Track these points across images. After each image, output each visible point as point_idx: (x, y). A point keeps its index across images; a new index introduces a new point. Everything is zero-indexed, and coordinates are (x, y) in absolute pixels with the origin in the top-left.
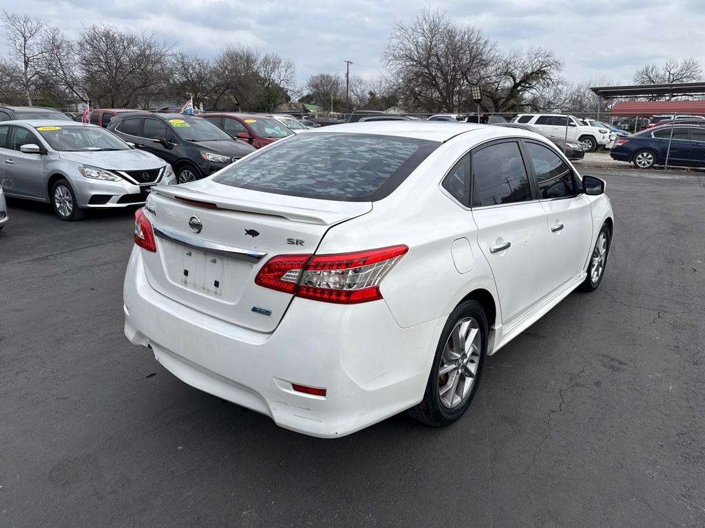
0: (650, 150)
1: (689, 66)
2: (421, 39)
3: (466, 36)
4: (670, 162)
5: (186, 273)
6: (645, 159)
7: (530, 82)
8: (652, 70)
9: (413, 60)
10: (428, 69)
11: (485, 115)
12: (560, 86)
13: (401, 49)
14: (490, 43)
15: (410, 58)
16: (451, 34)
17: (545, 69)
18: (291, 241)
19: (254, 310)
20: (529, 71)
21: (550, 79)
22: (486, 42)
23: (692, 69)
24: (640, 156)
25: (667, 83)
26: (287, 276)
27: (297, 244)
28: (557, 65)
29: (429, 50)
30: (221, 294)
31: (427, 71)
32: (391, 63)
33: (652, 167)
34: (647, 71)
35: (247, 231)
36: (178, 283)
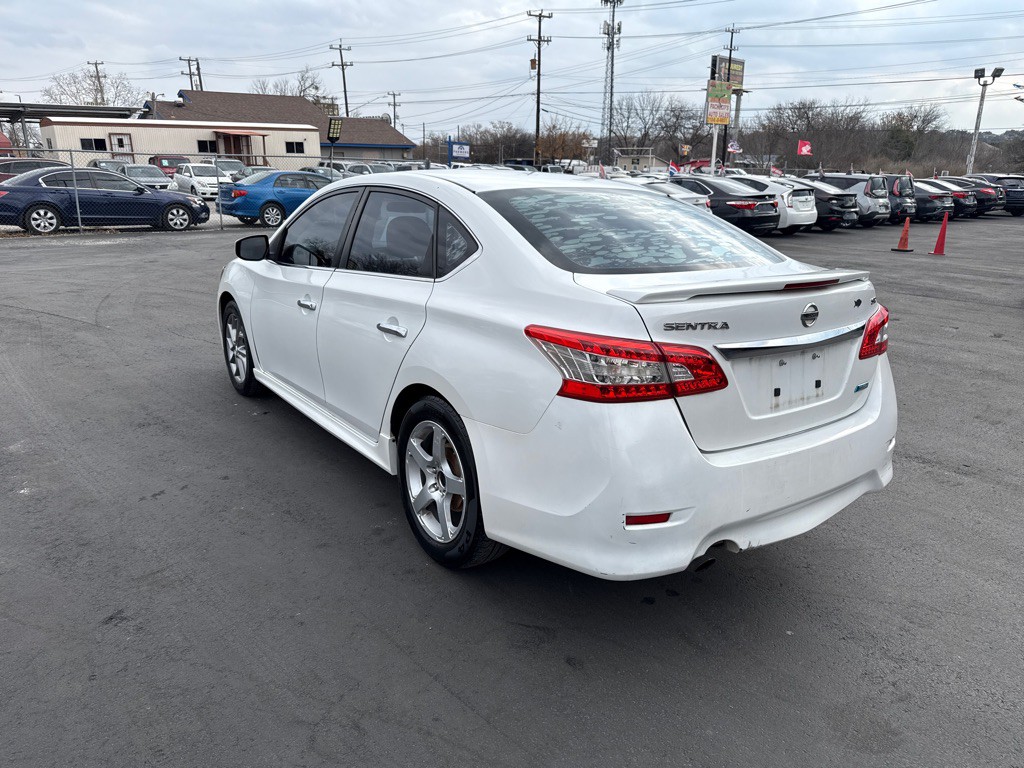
0: (48, 206)
4: (85, 222)
5: (777, 392)
6: (43, 220)
19: (857, 389)
24: (35, 215)
30: (822, 394)
33: (56, 231)
36: (766, 413)
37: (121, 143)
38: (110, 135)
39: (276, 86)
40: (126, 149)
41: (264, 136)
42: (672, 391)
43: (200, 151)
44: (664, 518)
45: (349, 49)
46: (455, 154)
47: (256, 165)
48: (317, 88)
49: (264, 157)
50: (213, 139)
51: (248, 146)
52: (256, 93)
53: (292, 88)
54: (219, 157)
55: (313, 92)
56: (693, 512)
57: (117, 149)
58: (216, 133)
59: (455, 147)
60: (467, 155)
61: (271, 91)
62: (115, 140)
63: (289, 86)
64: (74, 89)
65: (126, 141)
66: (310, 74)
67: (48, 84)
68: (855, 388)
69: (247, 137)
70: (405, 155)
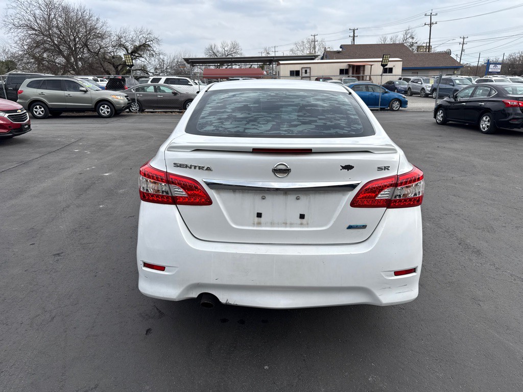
1: (235, 46)
2: (38, 12)
3: (80, 13)
5: (259, 215)
7: (139, 52)
8: (214, 48)
9: (34, 29)
10: (50, 38)
11: (122, 77)
12: (161, 56)
13: (19, 19)
14: (101, 21)
15: (31, 28)
16: (66, 10)
17: (149, 43)
18: (380, 169)
19: (350, 227)
20: (137, 44)
21: (153, 51)
22: (97, 19)
23: (237, 47)
25: (224, 57)
26: (382, 194)
27: (385, 170)
28: (158, 41)
29: (48, 21)
30: (307, 224)
31: (49, 40)
32: (12, 31)
34: (211, 48)
35: (342, 167)
36: (249, 225)
37: (306, 72)
38: (302, 68)
39: (391, 39)
40: (308, 75)
41: (371, 65)
42: (174, 201)
43: (340, 74)
44: (162, 268)
45: (436, 15)
46: (490, 70)
47: (366, 80)
48: (413, 38)
49: (370, 76)
50: (347, 68)
51: (364, 70)
52: (380, 43)
53: (399, 40)
54: (349, 77)
55: (410, 40)
56: (177, 269)
57: (304, 75)
58: (349, 65)
59: (491, 66)
60: (499, 71)
61: (388, 42)
62: (304, 71)
63: (398, 39)
64: (302, 48)
65: (308, 71)
66: (410, 31)
67: (293, 47)
68: (347, 226)
69: (364, 66)
70: (455, 72)
